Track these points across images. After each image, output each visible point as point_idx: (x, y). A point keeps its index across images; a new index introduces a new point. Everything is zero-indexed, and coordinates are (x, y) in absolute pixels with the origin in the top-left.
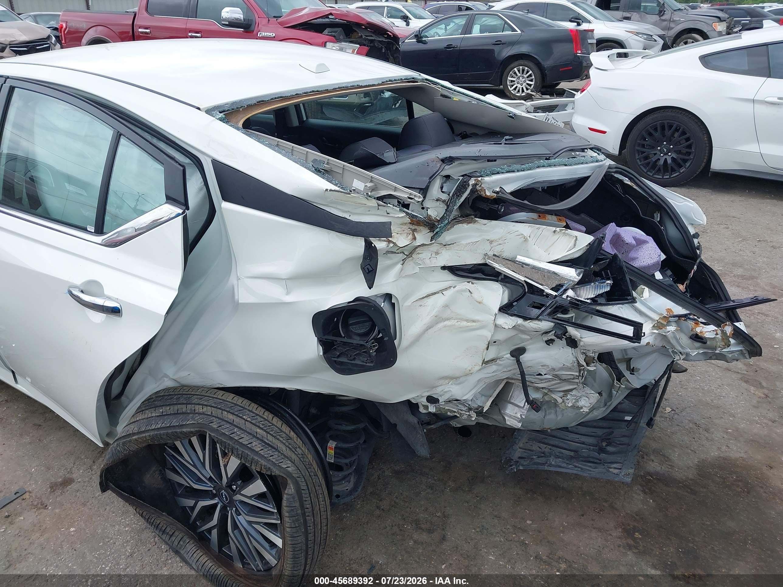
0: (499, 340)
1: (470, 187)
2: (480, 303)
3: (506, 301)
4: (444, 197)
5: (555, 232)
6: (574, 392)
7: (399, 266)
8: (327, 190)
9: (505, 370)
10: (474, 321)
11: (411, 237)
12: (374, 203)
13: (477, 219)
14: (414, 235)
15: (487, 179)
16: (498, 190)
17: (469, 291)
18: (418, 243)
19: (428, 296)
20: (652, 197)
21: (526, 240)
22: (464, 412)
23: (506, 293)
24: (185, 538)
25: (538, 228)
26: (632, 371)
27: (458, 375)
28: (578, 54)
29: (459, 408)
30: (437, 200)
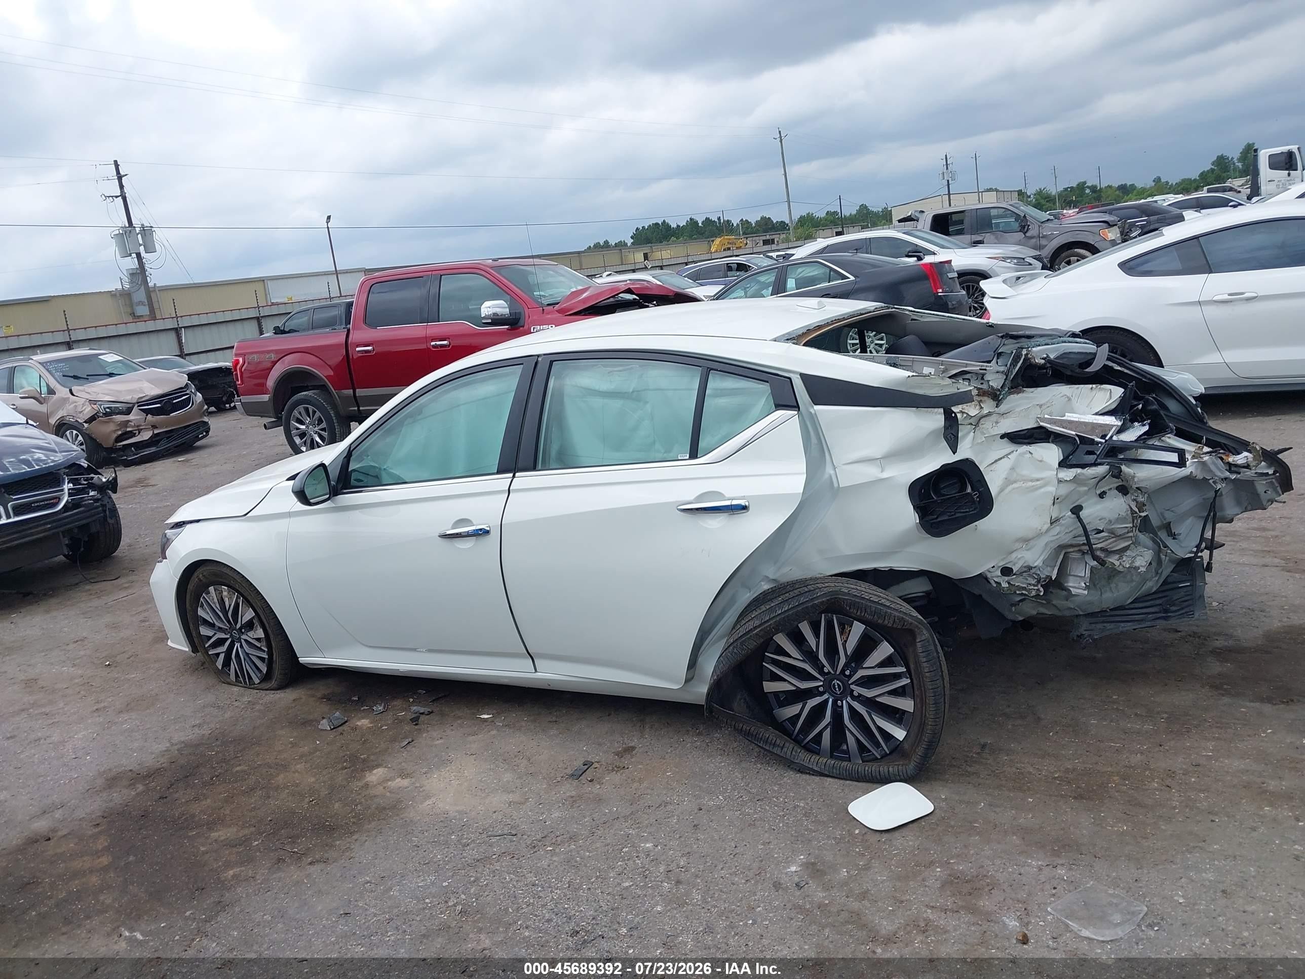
0: (1061, 496)
1: (1023, 357)
2: (1041, 461)
3: (1062, 458)
4: (1002, 369)
5: (1092, 388)
6: (1128, 553)
7: (972, 434)
8: (909, 376)
9: (1067, 531)
10: (1038, 480)
11: (978, 407)
12: (950, 381)
13: (1024, 389)
14: (980, 405)
15: (1034, 349)
16: (1045, 356)
17: (1030, 452)
18: (985, 411)
19: (996, 461)
20: (1145, 377)
21: (1069, 399)
22: (1032, 587)
23: (1060, 450)
24: (795, 748)
25: (1078, 388)
26: (1173, 536)
27: (1030, 535)
28: (939, 294)
29: (1028, 582)
30: (997, 372)
